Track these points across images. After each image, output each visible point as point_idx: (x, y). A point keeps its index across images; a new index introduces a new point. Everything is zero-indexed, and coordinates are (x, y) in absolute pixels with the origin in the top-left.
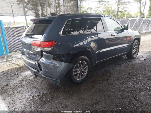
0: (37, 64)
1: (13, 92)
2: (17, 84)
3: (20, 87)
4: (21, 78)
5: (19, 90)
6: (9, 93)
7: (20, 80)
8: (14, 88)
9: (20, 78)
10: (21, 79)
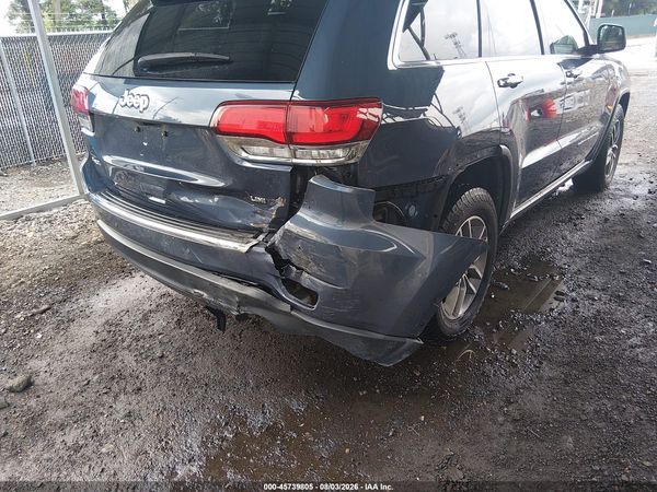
0: (262, 250)
1: (88, 431)
2: (88, 374)
3: (115, 388)
4: (91, 330)
5: (122, 413)
6: (70, 440)
7: (88, 345)
8: (79, 399)
9: (85, 334)
10: (93, 339)
